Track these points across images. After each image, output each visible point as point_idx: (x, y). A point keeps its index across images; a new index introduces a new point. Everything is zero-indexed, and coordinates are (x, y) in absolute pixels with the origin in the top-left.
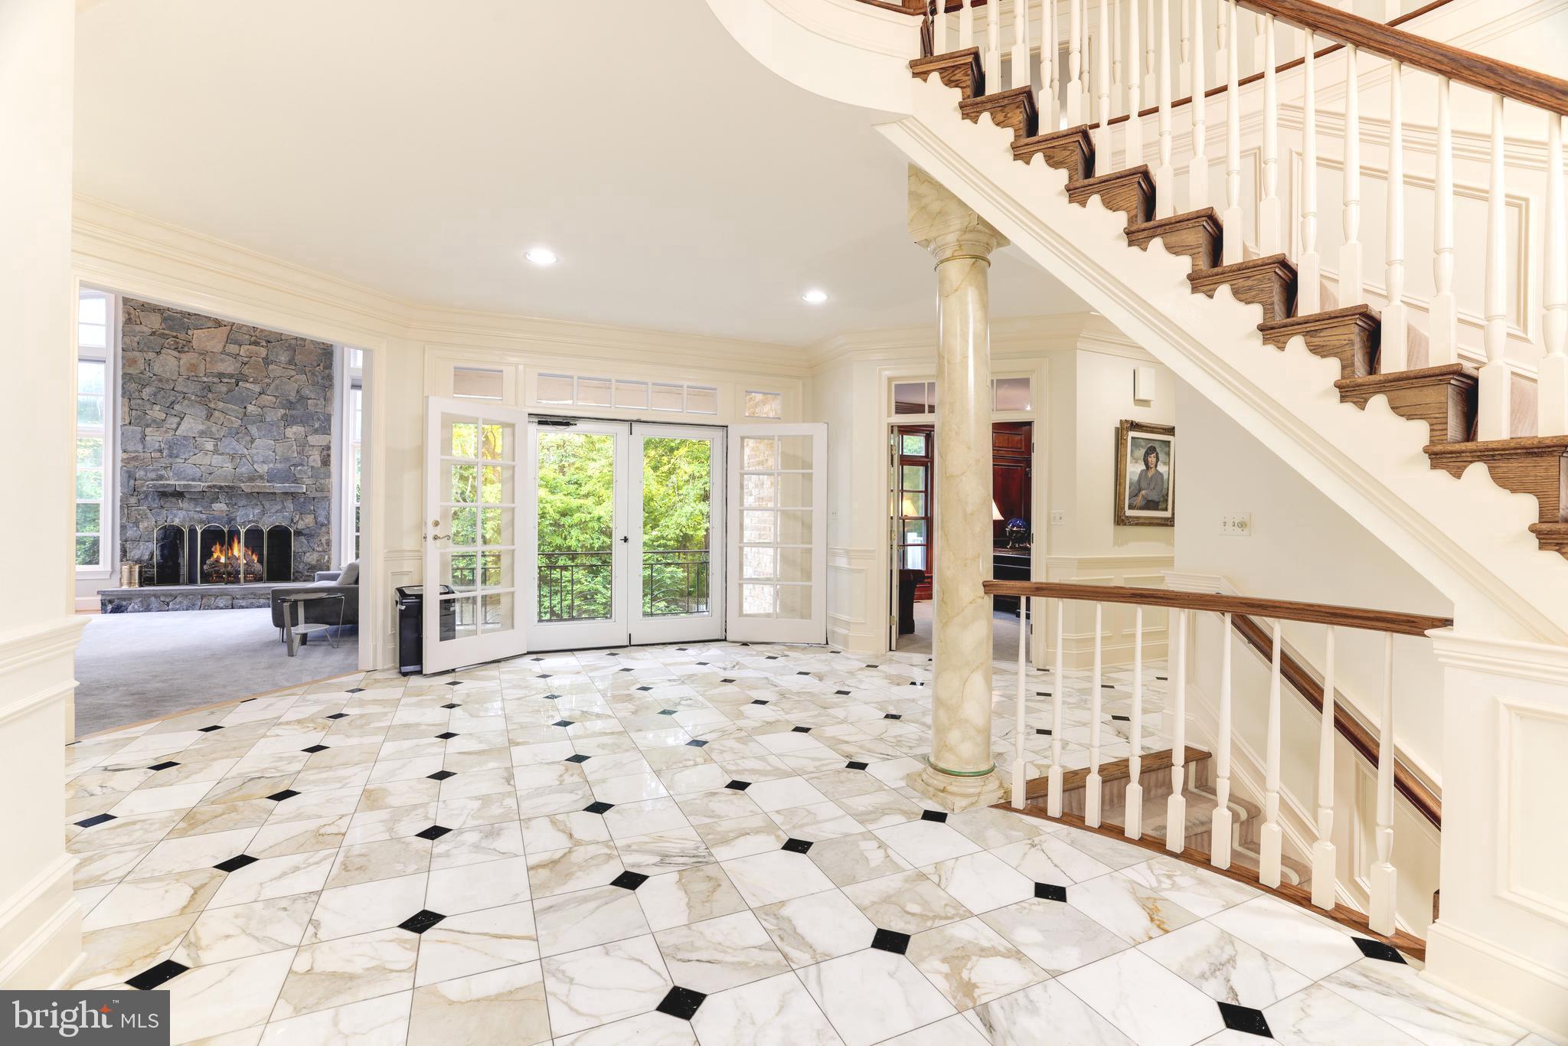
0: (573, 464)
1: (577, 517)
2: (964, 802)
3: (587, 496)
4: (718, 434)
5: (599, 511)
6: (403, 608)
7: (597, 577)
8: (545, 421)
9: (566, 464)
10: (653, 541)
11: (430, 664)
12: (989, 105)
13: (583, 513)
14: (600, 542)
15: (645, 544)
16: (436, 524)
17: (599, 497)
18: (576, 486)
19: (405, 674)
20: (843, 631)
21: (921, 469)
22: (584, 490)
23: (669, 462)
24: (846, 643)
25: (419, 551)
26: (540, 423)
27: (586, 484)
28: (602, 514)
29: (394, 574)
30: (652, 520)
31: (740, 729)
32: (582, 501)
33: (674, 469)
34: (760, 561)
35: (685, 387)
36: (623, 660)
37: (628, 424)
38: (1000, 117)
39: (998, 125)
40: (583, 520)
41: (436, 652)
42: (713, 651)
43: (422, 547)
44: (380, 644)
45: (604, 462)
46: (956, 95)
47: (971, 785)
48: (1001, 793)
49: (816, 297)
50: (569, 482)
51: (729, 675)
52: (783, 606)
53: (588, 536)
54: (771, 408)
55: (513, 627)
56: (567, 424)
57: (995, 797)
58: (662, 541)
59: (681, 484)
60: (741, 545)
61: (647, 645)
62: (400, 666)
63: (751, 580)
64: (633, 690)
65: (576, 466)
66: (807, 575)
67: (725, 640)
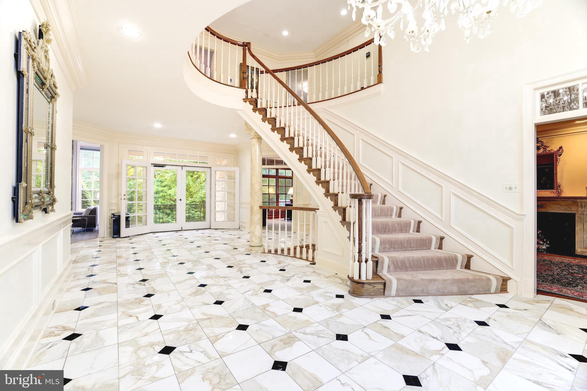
0: (159, 174)
1: (161, 194)
2: (255, 252)
3: (165, 186)
4: (209, 169)
5: (169, 192)
6: (114, 219)
7: (169, 216)
8: (156, 166)
9: (157, 174)
10: (191, 203)
11: (123, 234)
12: (258, 110)
13: (164, 193)
14: (170, 203)
15: (187, 204)
16: (125, 195)
17: (170, 187)
18: (161, 183)
19: (115, 238)
20: (243, 225)
21: (275, 179)
22: (164, 184)
23: (197, 174)
24: (244, 228)
25: (117, 203)
26: (154, 166)
27: (164, 182)
28: (171, 193)
29: (110, 210)
30: (190, 194)
31: (210, 244)
32: (163, 188)
33: (199, 176)
34: (220, 206)
35: (198, 156)
36: (180, 233)
37: (181, 167)
38: (260, 113)
39: (260, 114)
40: (164, 195)
41: (124, 231)
42: (207, 231)
43: (118, 202)
44: (106, 229)
45: (172, 174)
46: (252, 107)
47: (257, 248)
48: (263, 250)
49: (233, 136)
50: (158, 181)
51: (210, 235)
52: (228, 218)
53: (165, 201)
54: (225, 162)
55: (146, 225)
56: (163, 167)
57: (262, 251)
58: (194, 203)
59: (202, 182)
60: (215, 201)
61: (187, 230)
62: (113, 235)
63: (219, 211)
64: (183, 239)
65: (160, 175)
66: (234, 209)
67: (211, 228)
